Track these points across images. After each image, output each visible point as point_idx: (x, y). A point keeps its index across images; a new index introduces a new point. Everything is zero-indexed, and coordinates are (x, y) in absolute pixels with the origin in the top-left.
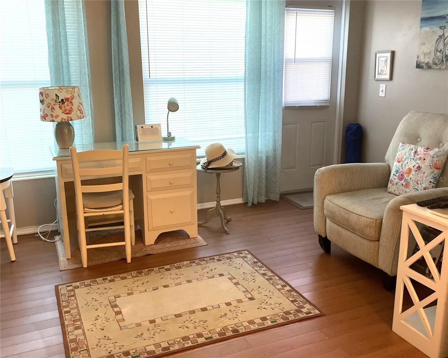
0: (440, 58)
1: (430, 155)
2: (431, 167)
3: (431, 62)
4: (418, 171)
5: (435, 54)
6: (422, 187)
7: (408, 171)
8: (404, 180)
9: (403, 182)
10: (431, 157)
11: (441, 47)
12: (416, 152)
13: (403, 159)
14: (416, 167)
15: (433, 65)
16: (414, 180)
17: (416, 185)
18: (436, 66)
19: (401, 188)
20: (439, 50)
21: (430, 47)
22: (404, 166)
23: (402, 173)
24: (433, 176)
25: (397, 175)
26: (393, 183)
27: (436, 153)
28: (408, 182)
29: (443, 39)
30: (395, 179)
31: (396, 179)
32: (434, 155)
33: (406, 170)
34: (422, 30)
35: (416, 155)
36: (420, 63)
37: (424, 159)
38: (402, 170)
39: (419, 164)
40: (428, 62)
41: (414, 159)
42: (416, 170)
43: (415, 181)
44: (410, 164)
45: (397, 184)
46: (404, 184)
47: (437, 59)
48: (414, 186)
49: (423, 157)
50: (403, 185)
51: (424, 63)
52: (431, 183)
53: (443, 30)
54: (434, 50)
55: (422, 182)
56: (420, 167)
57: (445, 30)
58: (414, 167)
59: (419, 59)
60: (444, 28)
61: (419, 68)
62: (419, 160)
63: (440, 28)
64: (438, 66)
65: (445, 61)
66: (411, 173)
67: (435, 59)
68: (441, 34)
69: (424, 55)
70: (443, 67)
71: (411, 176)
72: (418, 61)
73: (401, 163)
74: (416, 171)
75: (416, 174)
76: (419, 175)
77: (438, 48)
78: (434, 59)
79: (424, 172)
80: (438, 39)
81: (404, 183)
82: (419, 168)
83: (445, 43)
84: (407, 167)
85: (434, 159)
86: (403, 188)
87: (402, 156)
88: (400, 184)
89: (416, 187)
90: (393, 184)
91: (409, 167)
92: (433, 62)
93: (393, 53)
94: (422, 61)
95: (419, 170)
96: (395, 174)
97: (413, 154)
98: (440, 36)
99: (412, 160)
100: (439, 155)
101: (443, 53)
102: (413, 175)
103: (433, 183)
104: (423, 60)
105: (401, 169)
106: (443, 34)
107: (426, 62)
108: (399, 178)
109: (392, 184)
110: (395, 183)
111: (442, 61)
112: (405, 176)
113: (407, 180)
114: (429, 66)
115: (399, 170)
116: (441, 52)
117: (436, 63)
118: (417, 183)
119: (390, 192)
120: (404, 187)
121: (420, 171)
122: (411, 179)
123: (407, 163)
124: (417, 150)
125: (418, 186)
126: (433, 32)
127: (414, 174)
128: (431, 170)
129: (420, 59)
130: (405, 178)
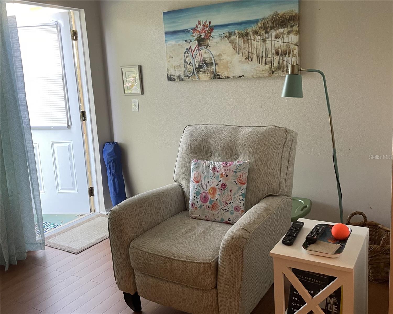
0: (191, 70)
1: (232, 170)
2: (236, 183)
3: (182, 75)
4: (224, 190)
5: (185, 67)
6: (232, 207)
7: (212, 191)
8: (208, 202)
9: (208, 203)
10: (233, 172)
11: (190, 59)
12: (215, 169)
13: (202, 178)
14: (220, 186)
15: (185, 78)
16: (221, 201)
17: (225, 205)
18: (188, 78)
19: (207, 210)
20: (188, 63)
21: (178, 60)
22: (204, 186)
23: (204, 194)
24: (241, 193)
25: (199, 197)
26: (196, 206)
27: (237, 167)
28: (214, 203)
29: (190, 52)
30: (197, 201)
31: (199, 201)
32: (236, 170)
33: (209, 190)
34: (167, 44)
35: (216, 172)
36: (171, 76)
37: (227, 176)
38: (204, 191)
39: (222, 182)
40: (179, 75)
41: (215, 176)
42: (221, 188)
43: (223, 201)
44: (212, 183)
45: (201, 207)
46: (210, 207)
47: (187, 71)
48: (223, 207)
49: (225, 174)
50: (208, 207)
51: (175, 76)
52: (241, 200)
53: (189, 43)
54: (183, 62)
55: (231, 201)
56: (225, 184)
57: (191, 43)
58: (217, 185)
59: (169, 72)
60: (190, 41)
61: (171, 81)
62: (221, 177)
63: (186, 41)
64: (190, 78)
65: (196, 73)
66: (216, 193)
67: (186, 72)
68: (188, 47)
69: (174, 68)
70: (195, 79)
71: (217, 196)
72: (169, 74)
73: (200, 183)
74: (221, 190)
75: (222, 193)
76: (226, 194)
77: (187, 60)
78: (184, 71)
79: (231, 190)
80: (185, 53)
81: (210, 205)
82: (224, 186)
83: (193, 56)
84: (209, 187)
85: (237, 174)
86: (210, 211)
87: (200, 175)
88: (205, 206)
89: (226, 208)
90: (196, 208)
91: (212, 186)
92: (184, 74)
93: (140, 68)
94: (173, 74)
95: (224, 188)
96: (196, 196)
97: (211, 172)
98: (187, 49)
99: (213, 178)
100: (241, 169)
101: (193, 65)
102: (219, 195)
103: (243, 200)
104: (175, 73)
105: (202, 191)
106: (190, 47)
107: (178, 75)
108: (202, 201)
109: (194, 209)
110: (199, 206)
111: (193, 73)
112: (210, 197)
113: (213, 201)
114: (181, 78)
115: (199, 191)
116: (191, 65)
117: (188, 75)
118: (226, 203)
119: (195, 217)
120: (210, 209)
121: (226, 189)
122: (218, 200)
123: (208, 182)
124: (214, 166)
125: (227, 206)
126: (179, 45)
127: (220, 193)
128: (237, 186)
129: (171, 72)
130: (210, 199)
